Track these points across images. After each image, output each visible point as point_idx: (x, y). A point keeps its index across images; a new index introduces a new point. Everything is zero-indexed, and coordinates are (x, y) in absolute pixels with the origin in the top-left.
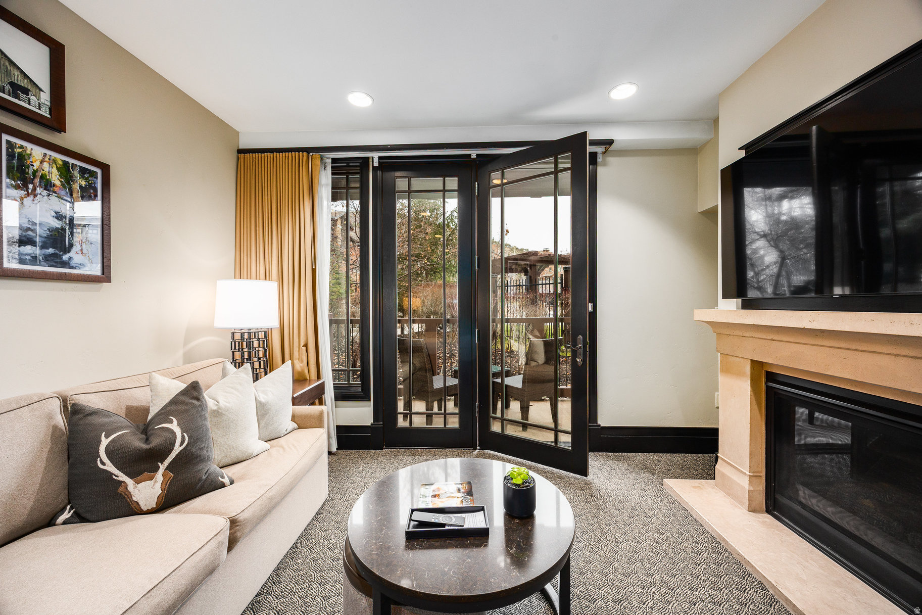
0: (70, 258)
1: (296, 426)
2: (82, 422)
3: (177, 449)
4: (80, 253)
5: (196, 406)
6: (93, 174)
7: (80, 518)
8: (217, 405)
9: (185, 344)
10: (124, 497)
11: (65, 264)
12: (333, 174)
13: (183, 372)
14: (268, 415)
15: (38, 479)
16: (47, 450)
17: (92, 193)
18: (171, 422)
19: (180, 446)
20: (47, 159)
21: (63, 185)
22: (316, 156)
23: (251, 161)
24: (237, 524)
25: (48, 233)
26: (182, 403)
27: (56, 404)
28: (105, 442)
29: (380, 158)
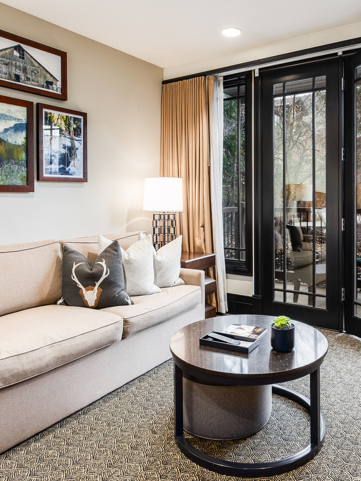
0: (69, 169)
1: (183, 282)
2: (67, 256)
3: (104, 276)
4: (73, 166)
5: (115, 255)
6: (79, 120)
7: (65, 303)
8: (129, 257)
9: (127, 221)
10: (81, 297)
11: (67, 173)
12: (224, 88)
13: (118, 237)
14: (162, 270)
15: (51, 280)
16: (54, 267)
17: (79, 131)
18: (102, 261)
19: (105, 275)
20: (60, 117)
21: (66, 129)
22: (211, 77)
23: (170, 89)
24: (128, 323)
25: (60, 156)
26: (109, 252)
27: (58, 246)
28: (75, 267)
29: (260, 69)
